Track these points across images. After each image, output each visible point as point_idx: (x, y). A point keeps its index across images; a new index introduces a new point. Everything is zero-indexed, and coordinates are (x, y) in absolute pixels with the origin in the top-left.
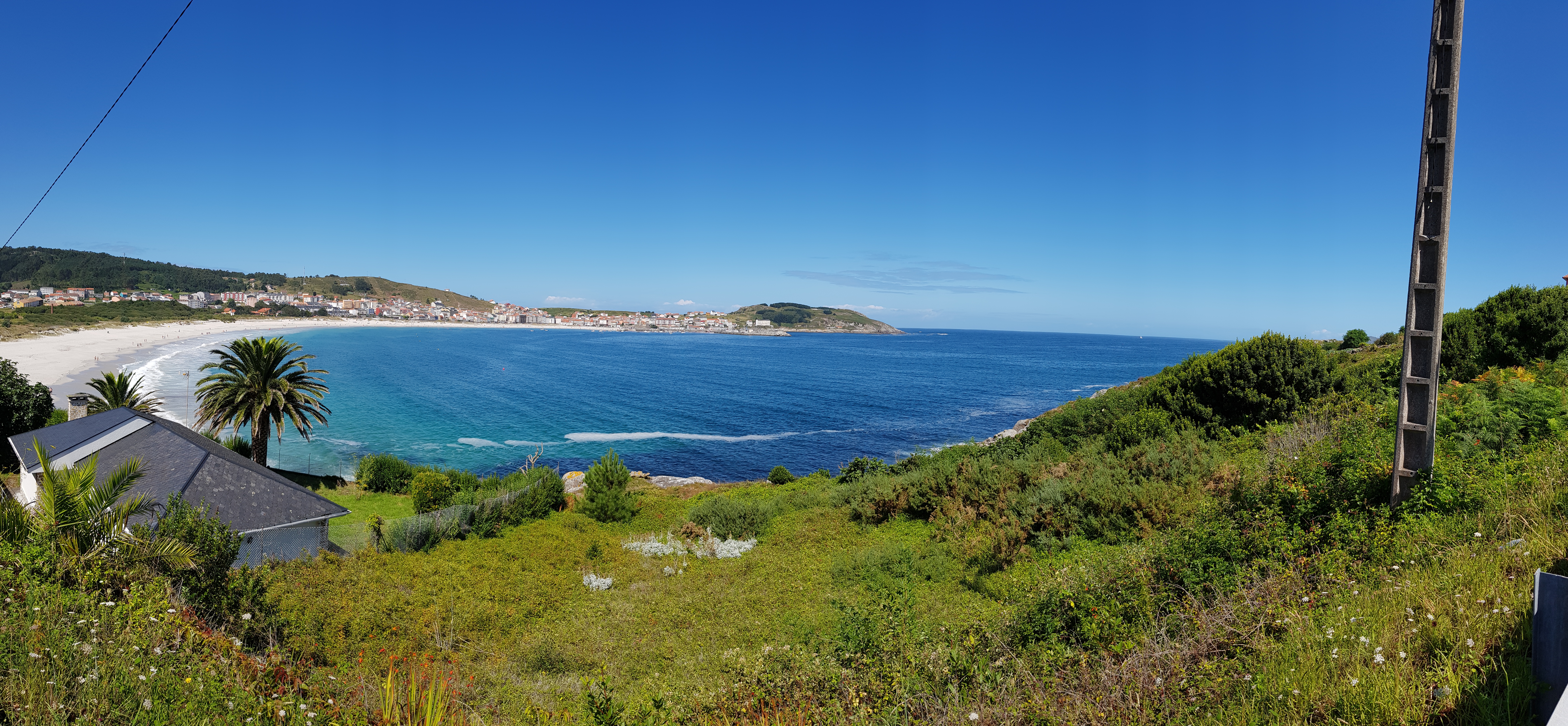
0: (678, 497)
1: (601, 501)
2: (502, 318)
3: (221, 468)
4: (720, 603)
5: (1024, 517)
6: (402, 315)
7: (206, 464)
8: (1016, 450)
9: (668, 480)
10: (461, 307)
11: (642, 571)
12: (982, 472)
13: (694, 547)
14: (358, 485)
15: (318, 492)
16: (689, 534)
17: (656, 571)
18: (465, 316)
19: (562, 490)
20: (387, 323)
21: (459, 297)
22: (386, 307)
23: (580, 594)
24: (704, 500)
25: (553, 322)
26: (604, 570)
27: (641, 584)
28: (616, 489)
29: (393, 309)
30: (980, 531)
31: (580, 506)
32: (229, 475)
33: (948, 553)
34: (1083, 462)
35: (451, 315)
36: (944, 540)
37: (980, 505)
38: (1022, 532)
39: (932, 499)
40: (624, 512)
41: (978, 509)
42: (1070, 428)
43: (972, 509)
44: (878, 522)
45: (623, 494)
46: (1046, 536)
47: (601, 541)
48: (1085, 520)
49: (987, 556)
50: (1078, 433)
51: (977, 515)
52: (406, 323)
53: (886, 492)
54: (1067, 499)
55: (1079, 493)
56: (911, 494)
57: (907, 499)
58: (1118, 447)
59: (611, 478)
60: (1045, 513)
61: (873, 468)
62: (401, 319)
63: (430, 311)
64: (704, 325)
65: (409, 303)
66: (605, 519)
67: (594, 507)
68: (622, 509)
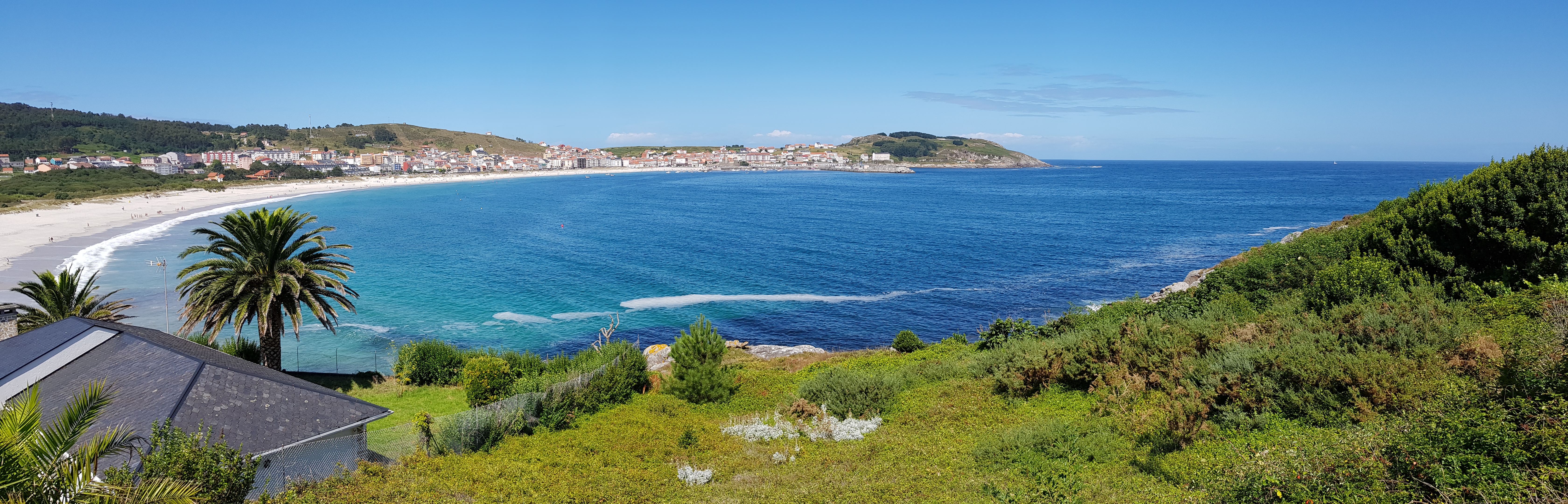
0: (784, 369)
1: (692, 379)
2: (557, 162)
3: (222, 380)
4: (841, 493)
5: (1204, 387)
6: (437, 168)
7: (200, 378)
8: (1190, 307)
9: (771, 349)
10: (507, 153)
11: (746, 459)
12: (1151, 333)
13: (807, 429)
14: (398, 380)
16: (800, 413)
17: (763, 459)
18: (512, 164)
19: (644, 368)
20: (419, 180)
21: (504, 142)
22: (416, 160)
23: (675, 491)
24: (816, 372)
25: (620, 165)
26: (701, 460)
27: (746, 475)
28: (710, 363)
29: (425, 161)
30: (1151, 402)
31: (668, 386)
32: (233, 388)
33: (1114, 429)
34: (1277, 323)
35: (496, 164)
36: (1108, 413)
37: (1150, 372)
38: (1204, 405)
39: (1092, 365)
40: (720, 391)
41: (1147, 378)
42: (1256, 281)
43: (1140, 378)
44: (1027, 395)
45: (719, 369)
46: (1233, 411)
47: (695, 426)
48: (1282, 395)
49: (1161, 433)
50: (1267, 286)
51: (1147, 385)
52: (442, 178)
53: (1036, 358)
54: (1258, 369)
55: (1274, 362)
56: (1066, 360)
57: (1062, 367)
58: (1322, 305)
59: (703, 350)
60: (1231, 384)
61: (1019, 330)
62: (436, 174)
63: (470, 160)
64: (807, 160)
65: (444, 153)
66: (699, 400)
67: (684, 386)
68: (719, 387)
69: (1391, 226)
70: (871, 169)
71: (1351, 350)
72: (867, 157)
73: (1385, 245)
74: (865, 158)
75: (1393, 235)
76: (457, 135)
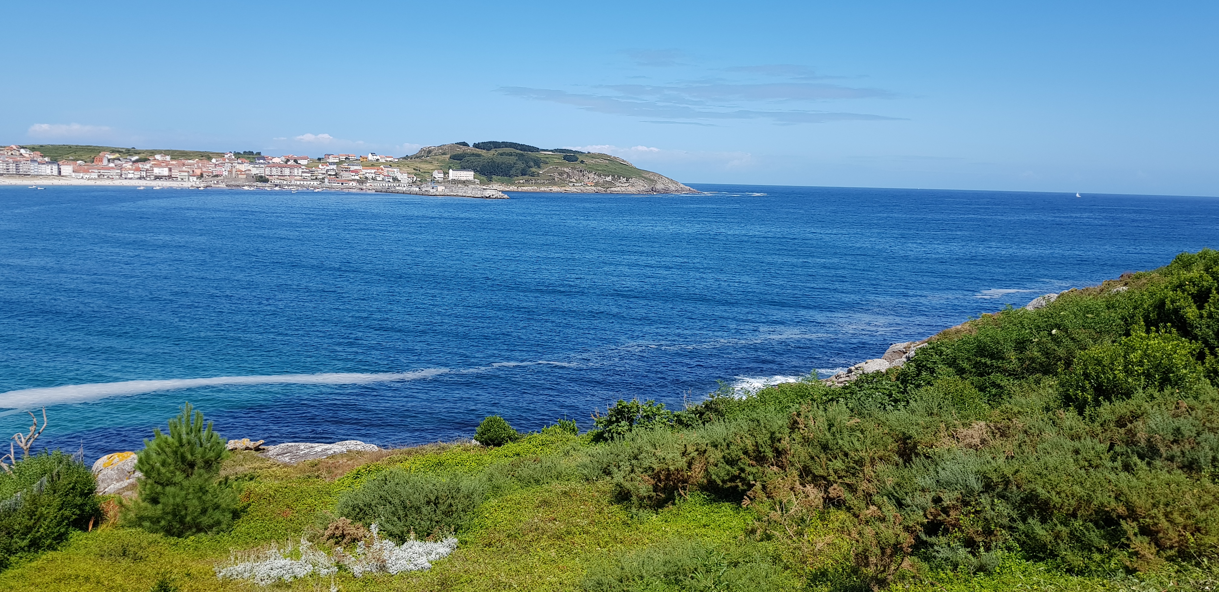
0: (318, 477)
1: (171, 501)
5: (908, 509)
8: (890, 395)
9: (298, 449)
12: (834, 429)
13: (349, 560)
16: (339, 538)
19: (92, 491)
24: (364, 479)
28: (200, 475)
30: (830, 526)
31: (132, 515)
33: (776, 559)
34: (1019, 422)
36: (769, 538)
37: (830, 484)
38: (906, 534)
39: (748, 469)
40: (217, 515)
41: (826, 491)
42: (989, 362)
43: (815, 491)
44: (658, 505)
45: (215, 483)
46: (949, 545)
47: (175, 571)
48: (1022, 526)
49: (844, 570)
50: (1006, 370)
51: (825, 501)
53: (670, 456)
54: (988, 487)
55: (1011, 478)
56: (711, 460)
57: (706, 470)
58: (1085, 401)
59: (189, 457)
60: (948, 507)
61: (648, 417)
64: (357, 178)
66: (182, 532)
67: (159, 512)
68: (214, 510)
69: (1194, 290)
70: (447, 192)
71: (1127, 467)
72: (442, 175)
73: (1182, 317)
74: (438, 175)
75: (1195, 302)
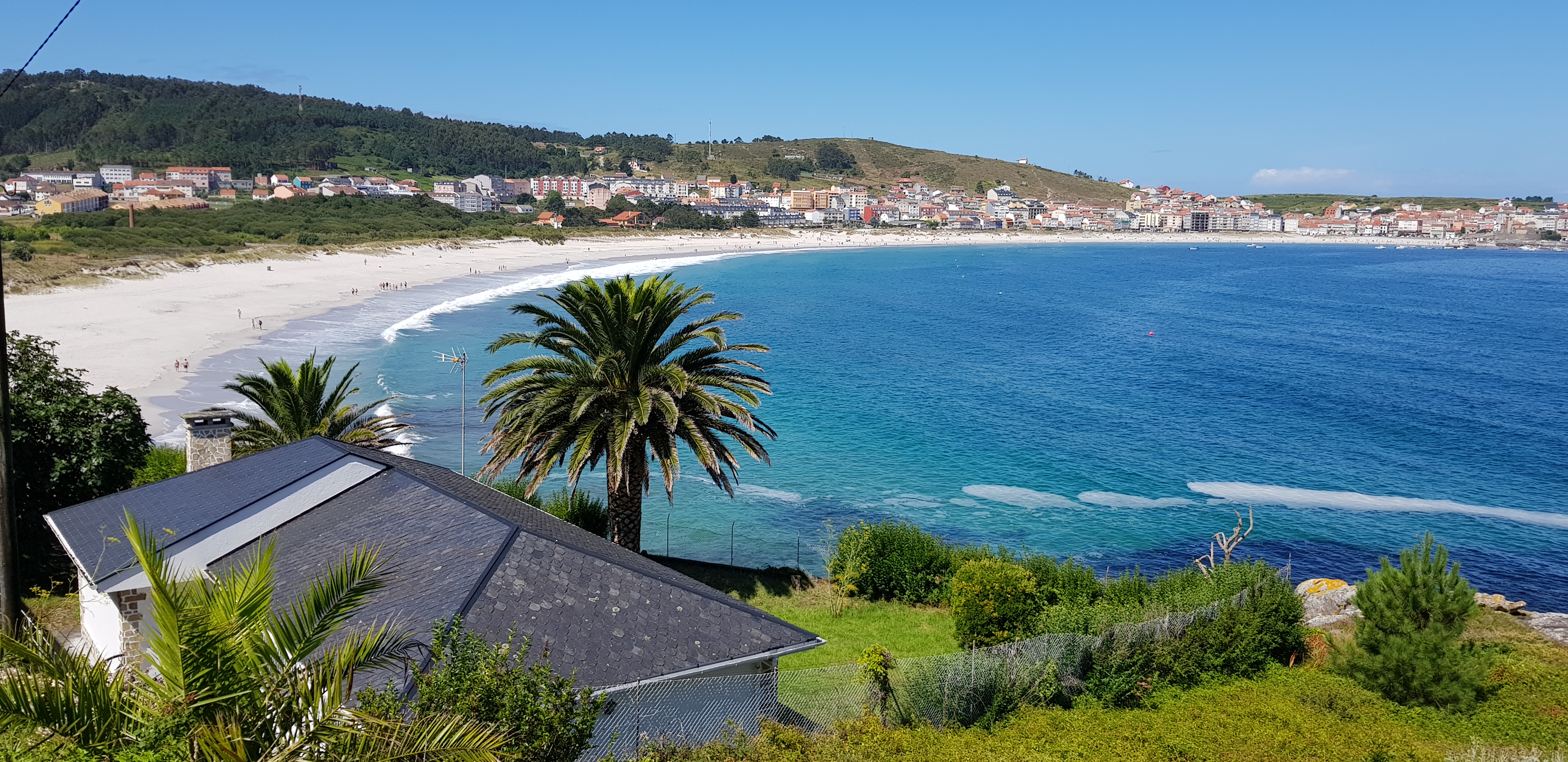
1: (1395, 655)
2: (1152, 219)
6: (924, 218)
7: (511, 553)
10: (1054, 197)
14: (835, 587)
15: (751, 602)
18: (1062, 218)
19: (1296, 618)
20: (890, 239)
21: (1050, 177)
22: (887, 203)
25: (1278, 228)
28: (1436, 631)
29: (902, 206)
31: (1341, 661)
35: (1032, 216)
40: (1455, 690)
45: (1456, 645)
47: (1394, 748)
52: (931, 238)
59: (1424, 603)
62: (921, 229)
63: (984, 209)
65: (938, 192)
66: (1406, 699)
67: (1378, 666)
68: (1452, 681)
76: (963, 161)
